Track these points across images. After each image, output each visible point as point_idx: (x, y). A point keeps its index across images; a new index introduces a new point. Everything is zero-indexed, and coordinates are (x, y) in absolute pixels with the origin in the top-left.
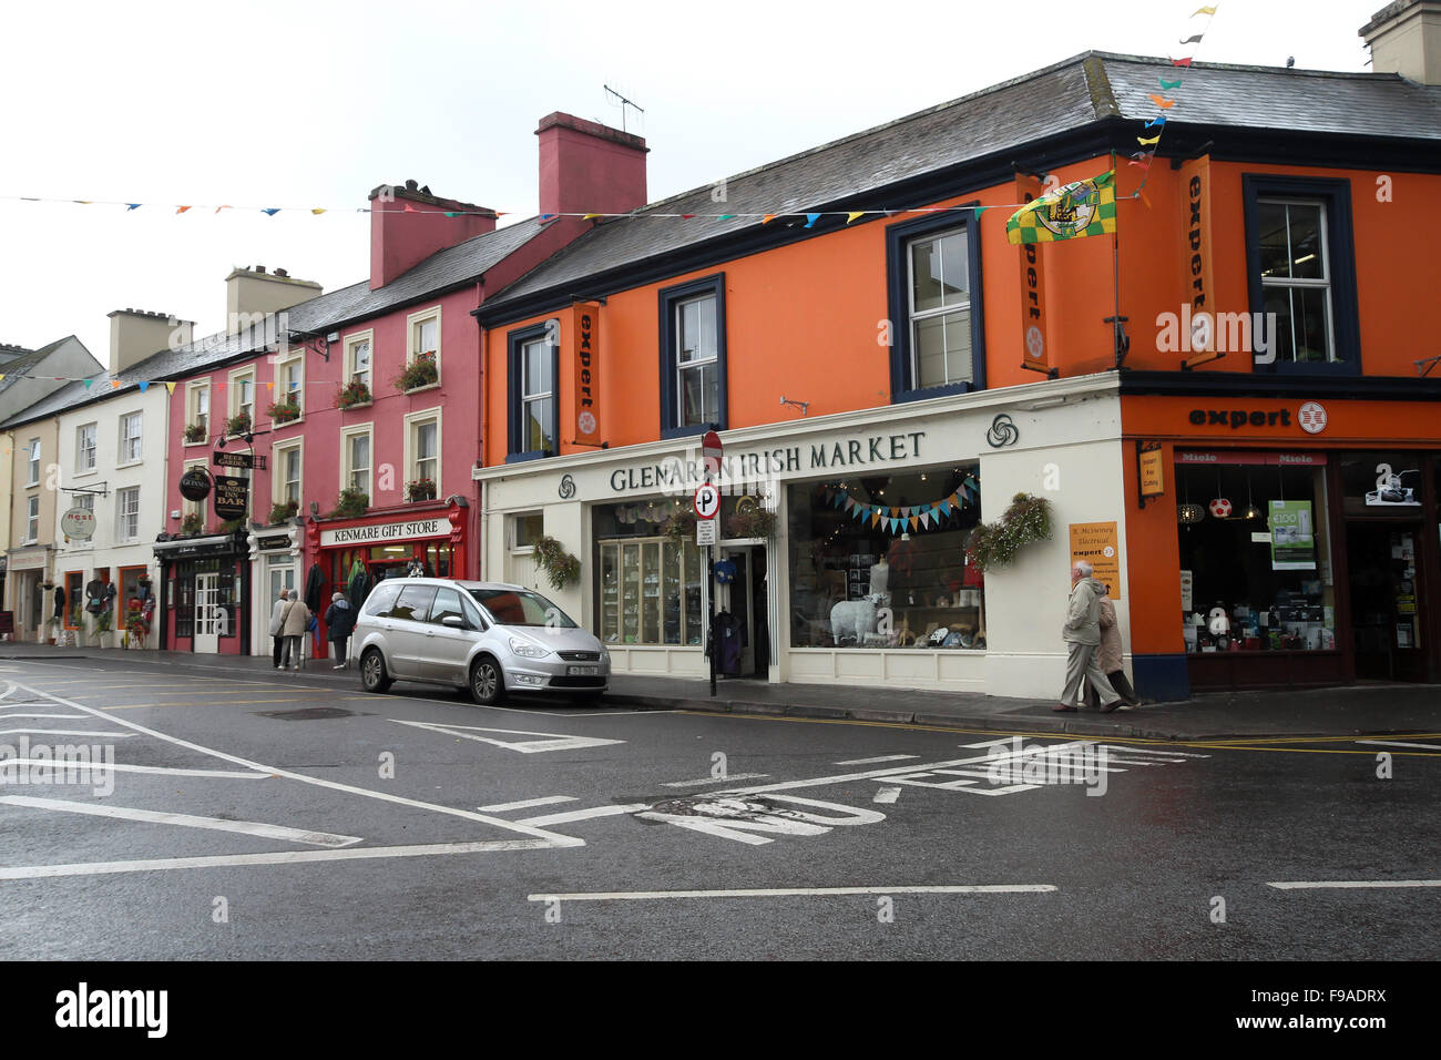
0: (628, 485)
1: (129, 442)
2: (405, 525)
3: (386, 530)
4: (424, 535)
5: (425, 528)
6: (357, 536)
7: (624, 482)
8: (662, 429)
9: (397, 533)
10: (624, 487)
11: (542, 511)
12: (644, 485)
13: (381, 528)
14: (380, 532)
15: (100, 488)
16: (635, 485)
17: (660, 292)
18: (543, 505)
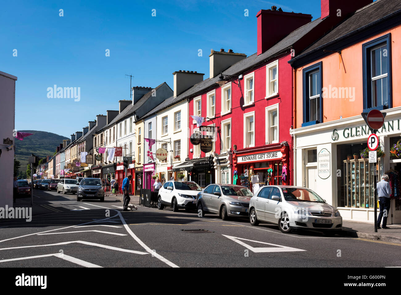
0: (350, 135)
1: (177, 123)
2: (266, 154)
3: (259, 156)
4: (273, 158)
5: (273, 155)
6: (249, 159)
7: (348, 134)
8: (364, 109)
9: (263, 157)
10: (348, 136)
11: (316, 147)
12: (356, 135)
13: (258, 155)
14: (257, 157)
15: (169, 141)
16: (353, 135)
17: (363, 45)
18: (317, 145)
